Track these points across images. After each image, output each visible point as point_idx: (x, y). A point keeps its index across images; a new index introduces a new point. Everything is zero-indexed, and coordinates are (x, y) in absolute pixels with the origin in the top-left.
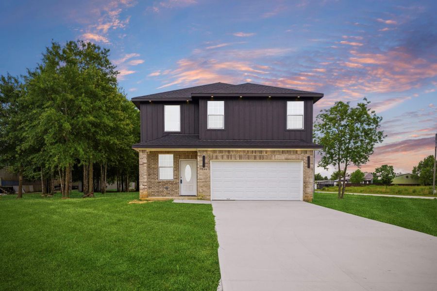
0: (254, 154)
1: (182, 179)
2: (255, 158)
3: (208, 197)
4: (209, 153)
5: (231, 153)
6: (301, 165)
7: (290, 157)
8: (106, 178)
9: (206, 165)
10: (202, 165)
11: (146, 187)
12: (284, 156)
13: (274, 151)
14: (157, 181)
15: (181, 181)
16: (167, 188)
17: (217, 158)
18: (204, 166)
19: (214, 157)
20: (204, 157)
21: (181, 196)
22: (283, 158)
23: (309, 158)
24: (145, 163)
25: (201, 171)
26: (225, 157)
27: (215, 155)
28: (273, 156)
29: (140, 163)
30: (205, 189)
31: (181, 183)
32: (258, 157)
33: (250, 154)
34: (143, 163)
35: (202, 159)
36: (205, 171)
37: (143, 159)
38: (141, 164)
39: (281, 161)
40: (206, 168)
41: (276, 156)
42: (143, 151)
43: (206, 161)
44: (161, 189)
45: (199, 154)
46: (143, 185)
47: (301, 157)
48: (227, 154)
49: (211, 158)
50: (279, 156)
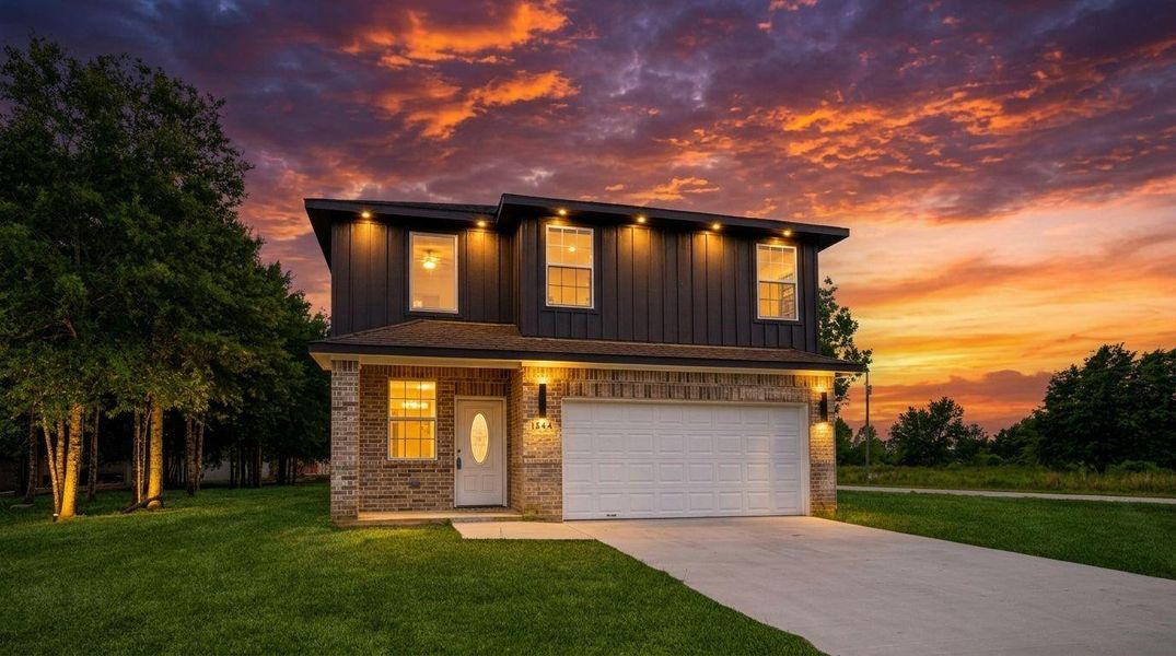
1: (461, 455)
3: (554, 512)
4: (557, 375)
5: (622, 377)
6: (803, 417)
8: (200, 453)
9: (549, 412)
10: (535, 412)
11: (353, 482)
12: (758, 393)
13: (736, 377)
14: (384, 462)
15: (459, 461)
16: (415, 485)
17: (580, 392)
18: (543, 415)
19: (573, 389)
20: (543, 390)
21: (459, 507)
22: (761, 396)
23: (824, 396)
24: (353, 404)
25: (534, 430)
26: (604, 390)
27: (574, 382)
29: (334, 403)
30: (545, 487)
31: (459, 467)
32: (694, 393)
33: (672, 382)
34: (345, 404)
35: (534, 393)
37: (345, 390)
38: (338, 408)
39: (749, 404)
41: (743, 390)
42: (347, 365)
43: (550, 399)
44: (396, 489)
45: (525, 379)
46: (344, 478)
47: (803, 393)
49: (564, 392)
50: (750, 390)
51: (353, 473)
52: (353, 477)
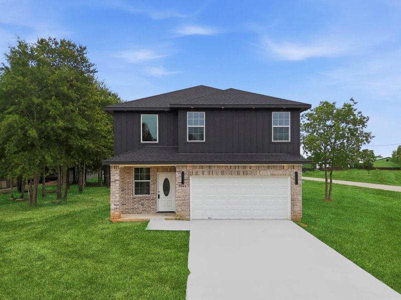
0: (237, 169)
1: (159, 193)
2: (238, 174)
3: (187, 217)
4: (188, 168)
5: (213, 168)
6: (288, 182)
7: (276, 172)
9: (185, 181)
10: (180, 181)
11: (118, 207)
12: (269, 172)
13: (259, 167)
14: (132, 196)
15: (159, 196)
16: (142, 205)
17: (197, 174)
18: (183, 183)
19: (194, 173)
20: (183, 173)
21: (158, 212)
22: (269, 173)
23: (296, 173)
24: (117, 180)
25: (180, 188)
26: (206, 173)
27: (195, 171)
28: (258, 172)
29: (111, 180)
30: (184, 208)
31: (159, 198)
32: (241, 173)
33: (232, 169)
35: (180, 175)
36: (184, 188)
37: (115, 175)
38: (113, 182)
39: (266, 176)
40: (185, 184)
41: (261, 172)
42: (115, 167)
43: (185, 177)
44: (136, 206)
45: (177, 170)
46: (114, 205)
47: (288, 173)
48: (208, 169)
49: (191, 174)
50: (264, 171)
51: (118, 203)
52: (118, 205)
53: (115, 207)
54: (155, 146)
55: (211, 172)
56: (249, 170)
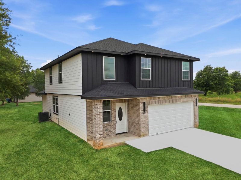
0: (172, 99)
4: (147, 100)
5: (160, 98)
6: (192, 104)
7: (188, 99)
9: (146, 109)
10: (143, 109)
18: (144, 110)
19: (151, 103)
20: (144, 103)
23: (197, 99)
26: (157, 102)
27: (151, 101)
28: (181, 99)
30: (145, 129)
34: (99, 113)
35: (143, 105)
36: (145, 114)
40: (146, 112)
42: (100, 101)
43: (146, 106)
45: (141, 101)
48: (158, 99)
49: (149, 103)
50: (184, 99)
51: (102, 133)
52: (102, 134)
53: (100, 136)
54: (113, 82)
55: (159, 102)
56: (178, 99)
